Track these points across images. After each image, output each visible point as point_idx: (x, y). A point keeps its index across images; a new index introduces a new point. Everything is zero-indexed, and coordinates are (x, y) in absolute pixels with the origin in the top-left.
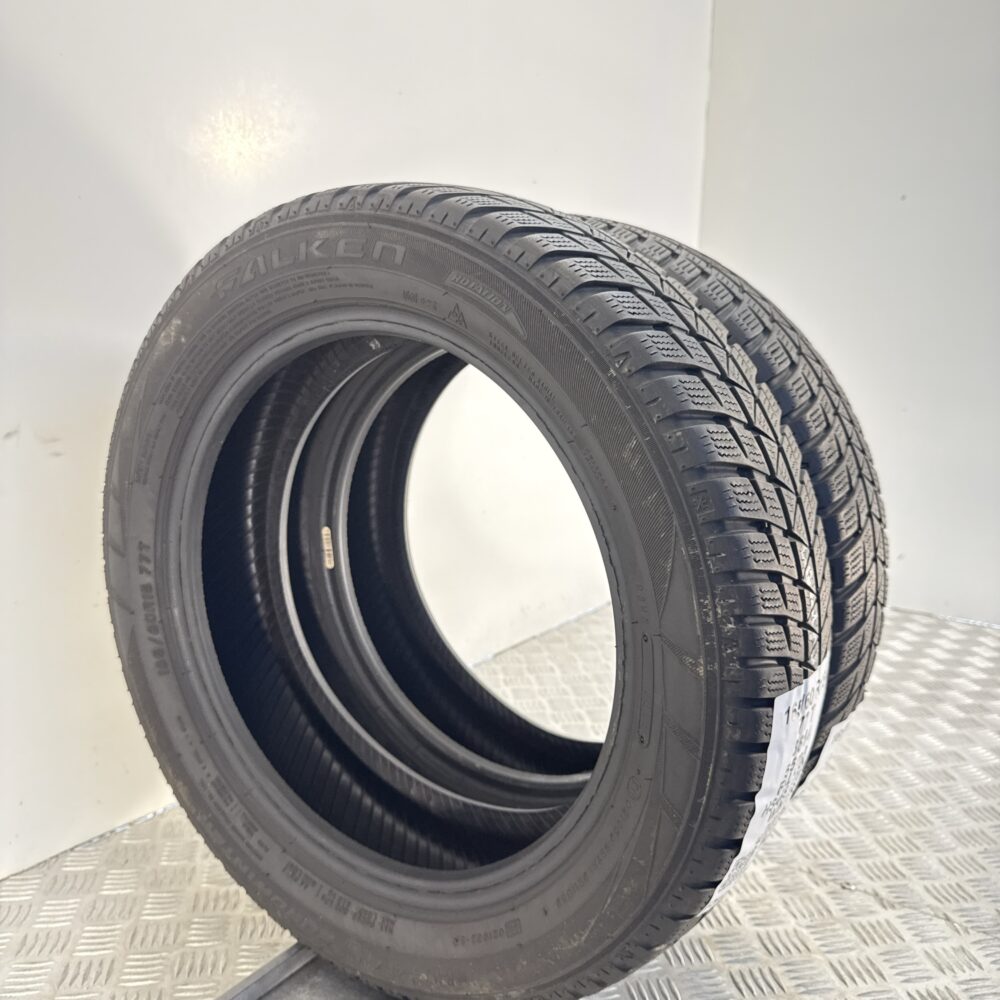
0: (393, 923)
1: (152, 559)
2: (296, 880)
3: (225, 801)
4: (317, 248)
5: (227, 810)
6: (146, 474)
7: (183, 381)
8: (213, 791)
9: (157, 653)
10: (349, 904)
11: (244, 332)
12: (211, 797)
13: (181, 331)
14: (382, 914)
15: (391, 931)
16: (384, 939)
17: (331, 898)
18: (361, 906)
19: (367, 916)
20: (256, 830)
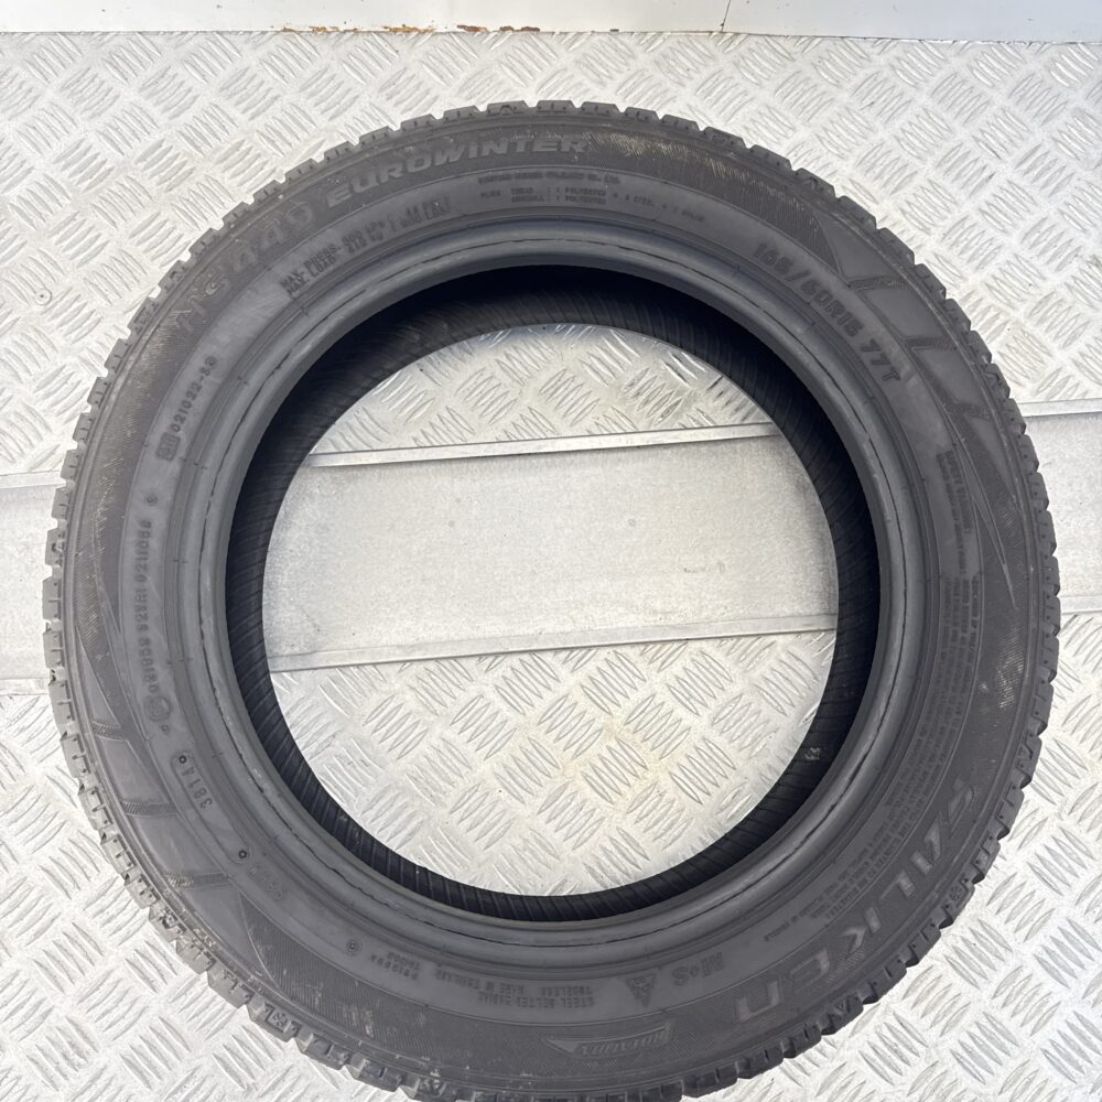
0: (290, 292)
1: (871, 368)
2: (425, 206)
3: (573, 190)
4: (855, 937)
5: (563, 184)
6: (943, 469)
7: (959, 629)
8: (597, 185)
9: (786, 264)
10: (351, 250)
11: (910, 751)
12: (592, 177)
13: (995, 693)
14: (310, 284)
15: (284, 284)
16: (282, 270)
17: (373, 233)
18: (338, 263)
19: (322, 263)
20: (514, 200)
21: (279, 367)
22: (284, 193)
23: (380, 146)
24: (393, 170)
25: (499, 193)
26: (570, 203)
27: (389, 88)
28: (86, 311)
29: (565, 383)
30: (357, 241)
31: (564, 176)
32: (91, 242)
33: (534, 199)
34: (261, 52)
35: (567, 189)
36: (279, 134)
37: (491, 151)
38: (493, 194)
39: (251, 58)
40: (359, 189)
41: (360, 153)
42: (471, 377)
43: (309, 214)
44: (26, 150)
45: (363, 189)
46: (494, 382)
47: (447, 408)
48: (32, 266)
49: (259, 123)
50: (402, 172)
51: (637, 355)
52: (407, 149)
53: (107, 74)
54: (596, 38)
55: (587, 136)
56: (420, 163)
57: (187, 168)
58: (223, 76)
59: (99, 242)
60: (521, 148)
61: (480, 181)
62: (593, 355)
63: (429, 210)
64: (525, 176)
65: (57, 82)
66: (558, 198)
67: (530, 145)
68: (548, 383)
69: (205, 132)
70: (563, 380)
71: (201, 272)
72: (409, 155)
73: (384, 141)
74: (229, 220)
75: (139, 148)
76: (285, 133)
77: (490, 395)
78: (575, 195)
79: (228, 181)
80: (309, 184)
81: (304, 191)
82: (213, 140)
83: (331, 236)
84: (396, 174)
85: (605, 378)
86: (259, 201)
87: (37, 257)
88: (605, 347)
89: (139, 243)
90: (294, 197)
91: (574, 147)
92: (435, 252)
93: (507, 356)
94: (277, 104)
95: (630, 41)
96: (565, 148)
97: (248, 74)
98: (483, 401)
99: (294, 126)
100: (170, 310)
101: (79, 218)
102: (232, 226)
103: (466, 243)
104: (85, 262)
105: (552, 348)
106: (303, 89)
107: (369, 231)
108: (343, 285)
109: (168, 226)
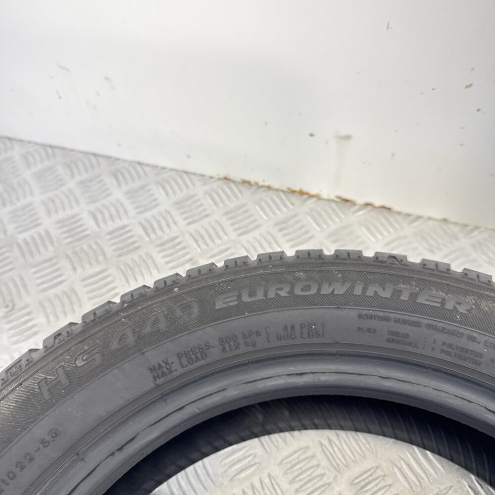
0: (155, 378)
2: (302, 326)
3: (450, 346)
5: (442, 337)
8: (475, 347)
10: (224, 350)
12: (471, 339)
14: (176, 374)
15: (152, 370)
16: (154, 356)
17: (249, 340)
18: (209, 360)
19: (193, 357)
20: (388, 340)
21: (120, 449)
22: (180, 288)
23: (274, 266)
24: (282, 289)
25: (375, 331)
26: (443, 356)
27: (282, 225)
28: (30, 324)
29: (375, 479)
30: (232, 343)
31: (443, 330)
32: (56, 278)
33: (410, 344)
34: (207, 188)
35: (444, 343)
36: (202, 237)
37: (376, 292)
38: (369, 330)
39: (200, 190)
40: (246, 298)
41: (255, 268)
42: (295, 452)
43: (196, 310)
44: (42, 212)
45: (249, 300)
46: (314, 462)
47: (270, 476)
48: (11, 285)
49: (192, 228)
50: (288, 292)
51: (442, 470)
52: (298, 274)
53: (110, 181)
54: (430, 223)
55: (471, 300)
56: (307, 288)
57: (136, 245)
58: (180, 195)
59: (59, 279)
60: (405, 297)
61: (360, 316)
62: (403, 460)
63: (305, 331)
64: (404, 322)
65: (78, 178)
66: (433, 349)
67: (413, 296)
68: (361, 476)
69: (156, 225)
70: (375, 476)
71: (80, 342)
72: (298, 279)
73: (278, 263)
74: (125, 298)
75: (111, 226)
76: (206, 237)
77: (309, 473)
78: (450, 350)
79: (159, 259)
80: (204, 284)
81: (198, 289)
82: (159, 233)
83: (211, 333)
84: (283, 293)
85: (412, 484)
86: (157, 289)
87: (17, 279)
88: (415, 455)
89: (86, 286)
90: (186, 293)
91: (458, 306)
92: (301, 368)
93: (330, 441)
94: (207, 220)
95: (456, 229)
96: (449, 305)
97: (195, 199)
98: (301, 477)
99: (213, 235)
100: (37, 372)
101: (54, 261)
102: (125, 305)
103: (333, 367)
104: (45, 290)
105: (369, 444)
106: (226, 214)
107: (245, 337)
108: (207, 379)
109: (110, 279)
